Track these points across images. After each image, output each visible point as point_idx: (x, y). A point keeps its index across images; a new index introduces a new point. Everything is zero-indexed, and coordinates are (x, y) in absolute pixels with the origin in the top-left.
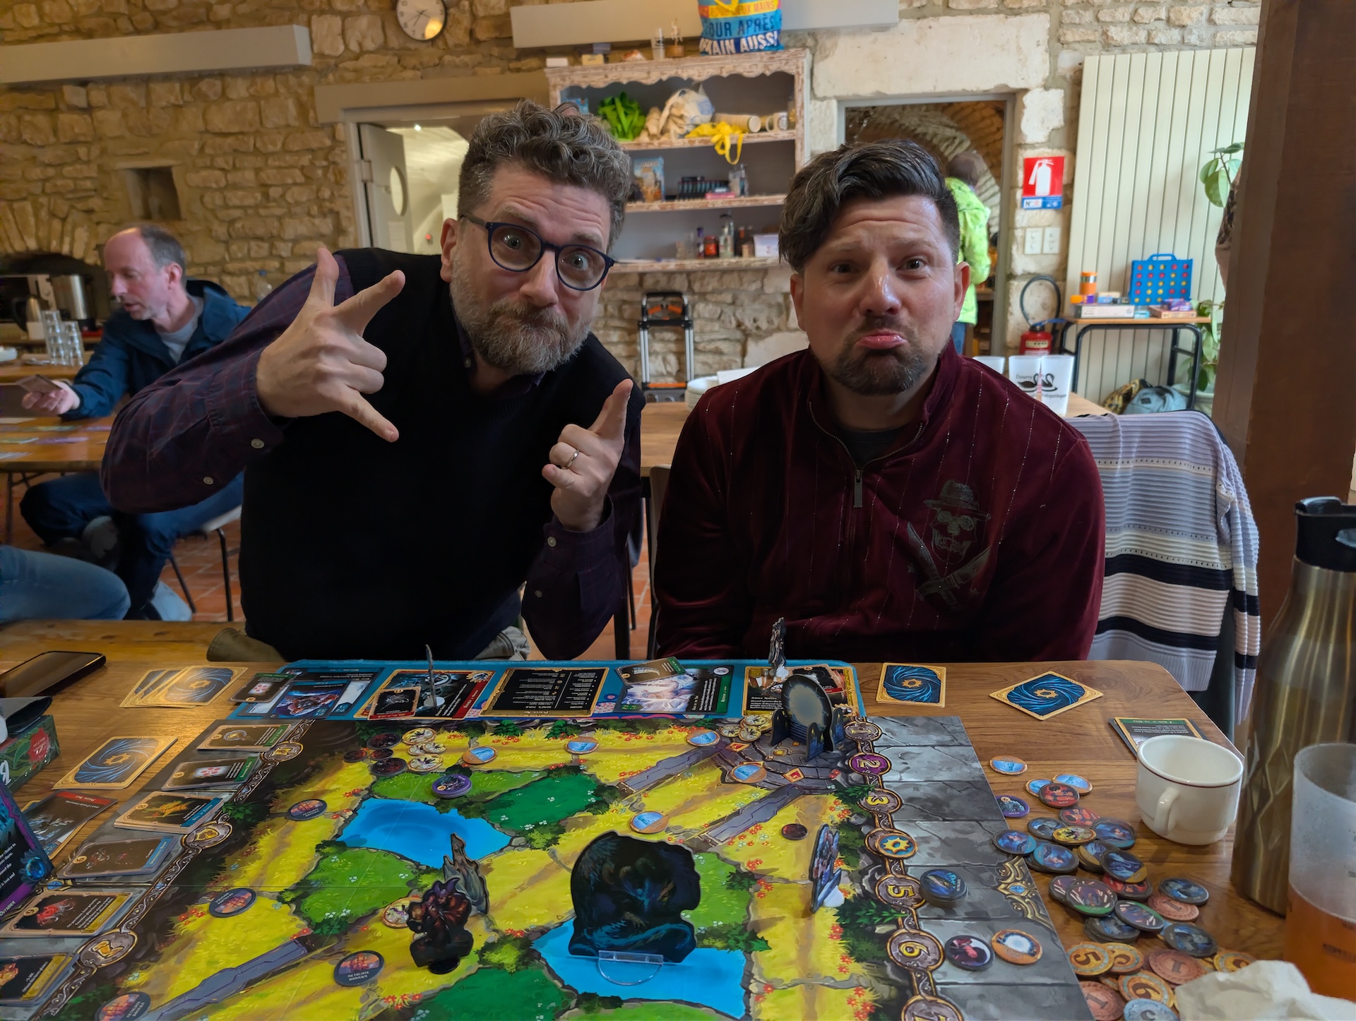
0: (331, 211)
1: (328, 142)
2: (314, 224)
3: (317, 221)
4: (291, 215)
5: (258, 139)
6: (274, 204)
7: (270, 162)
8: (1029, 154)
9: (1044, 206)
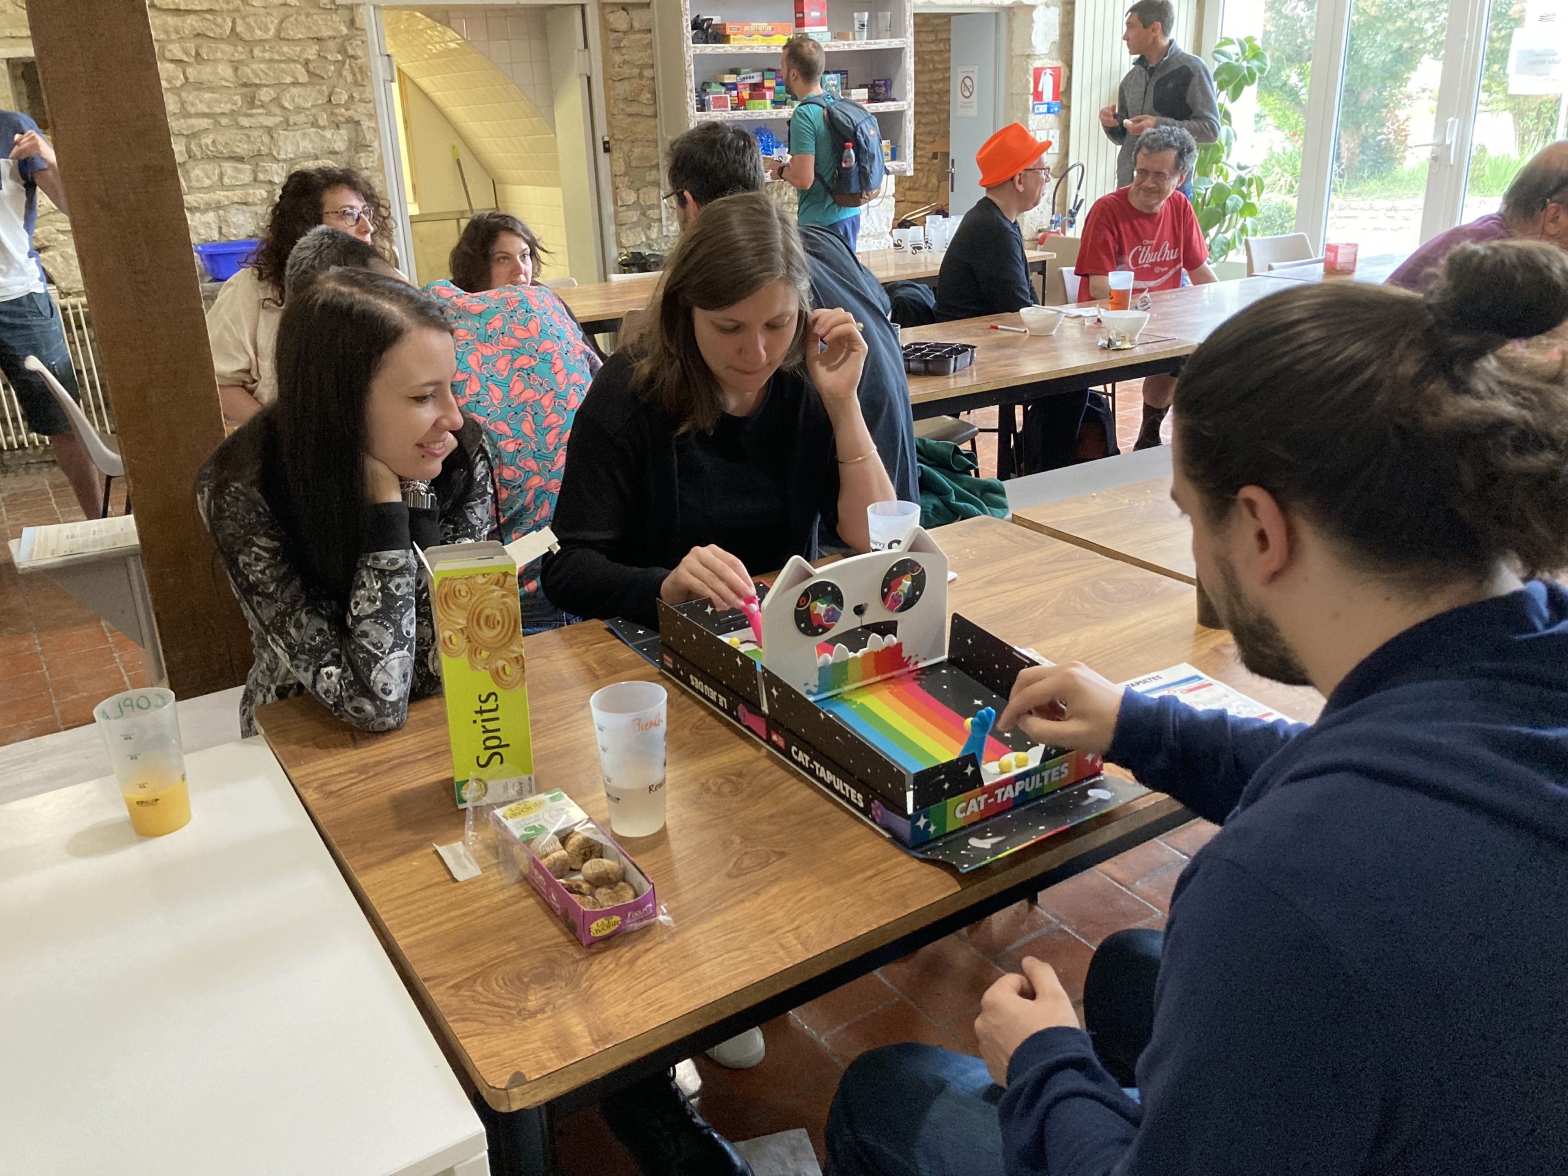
0: (350, 121)
1: (345, 31)
2: (323, 137)
3: (328, 134)
4: (287, 125)
5: (239, 21)
6: (261, 111)
7: (257, 52)
8: (1038, 64)
9: (1049, 112)
